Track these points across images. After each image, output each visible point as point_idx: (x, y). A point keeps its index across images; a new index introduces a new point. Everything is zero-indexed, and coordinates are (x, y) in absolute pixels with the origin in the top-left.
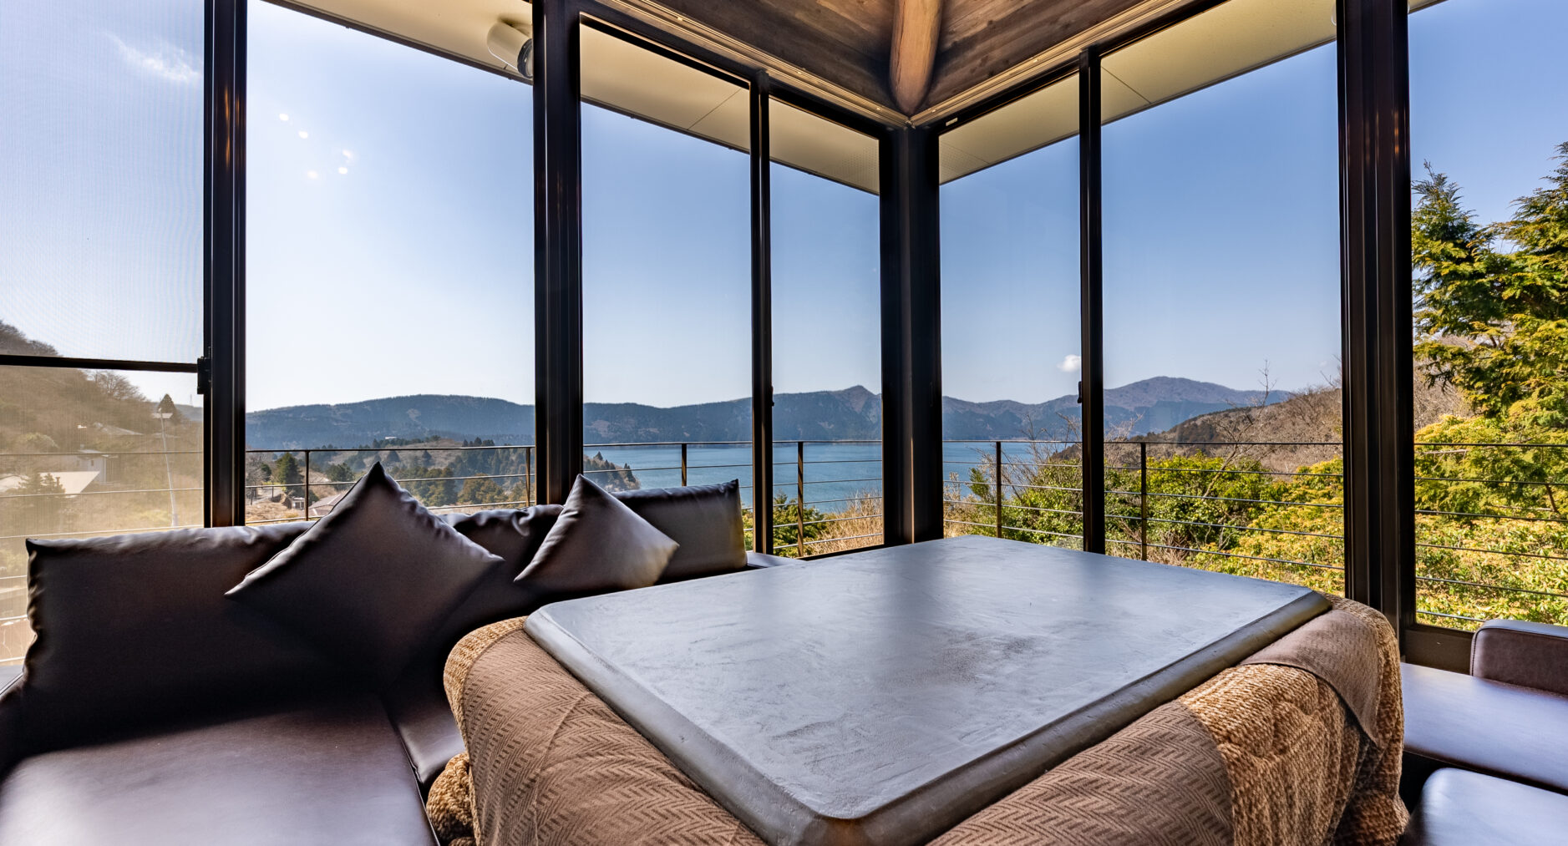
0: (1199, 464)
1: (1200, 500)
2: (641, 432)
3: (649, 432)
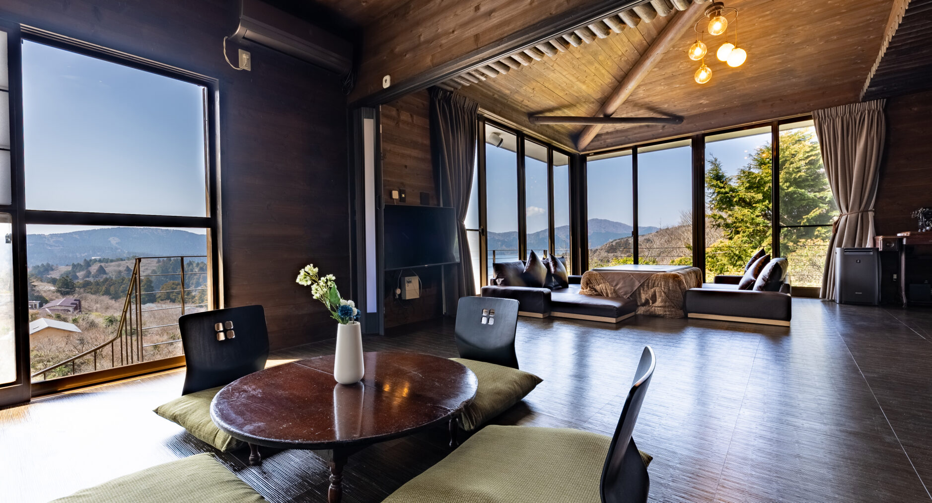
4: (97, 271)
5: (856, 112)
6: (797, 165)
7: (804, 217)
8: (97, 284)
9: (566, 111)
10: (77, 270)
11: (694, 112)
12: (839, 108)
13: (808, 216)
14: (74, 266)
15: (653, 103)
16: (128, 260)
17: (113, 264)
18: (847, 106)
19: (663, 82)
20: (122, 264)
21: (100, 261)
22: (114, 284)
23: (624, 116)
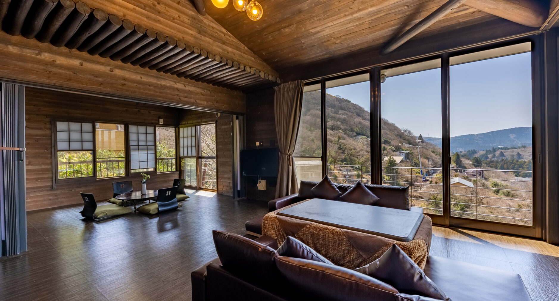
4: (499, 155)
8: (497, 162)
10: (488, 154)
14: (487, 151)
16: (519, 148)
17: (509, 150)
20: (515, 151)
21: (502, 149)
22: (507, 163)
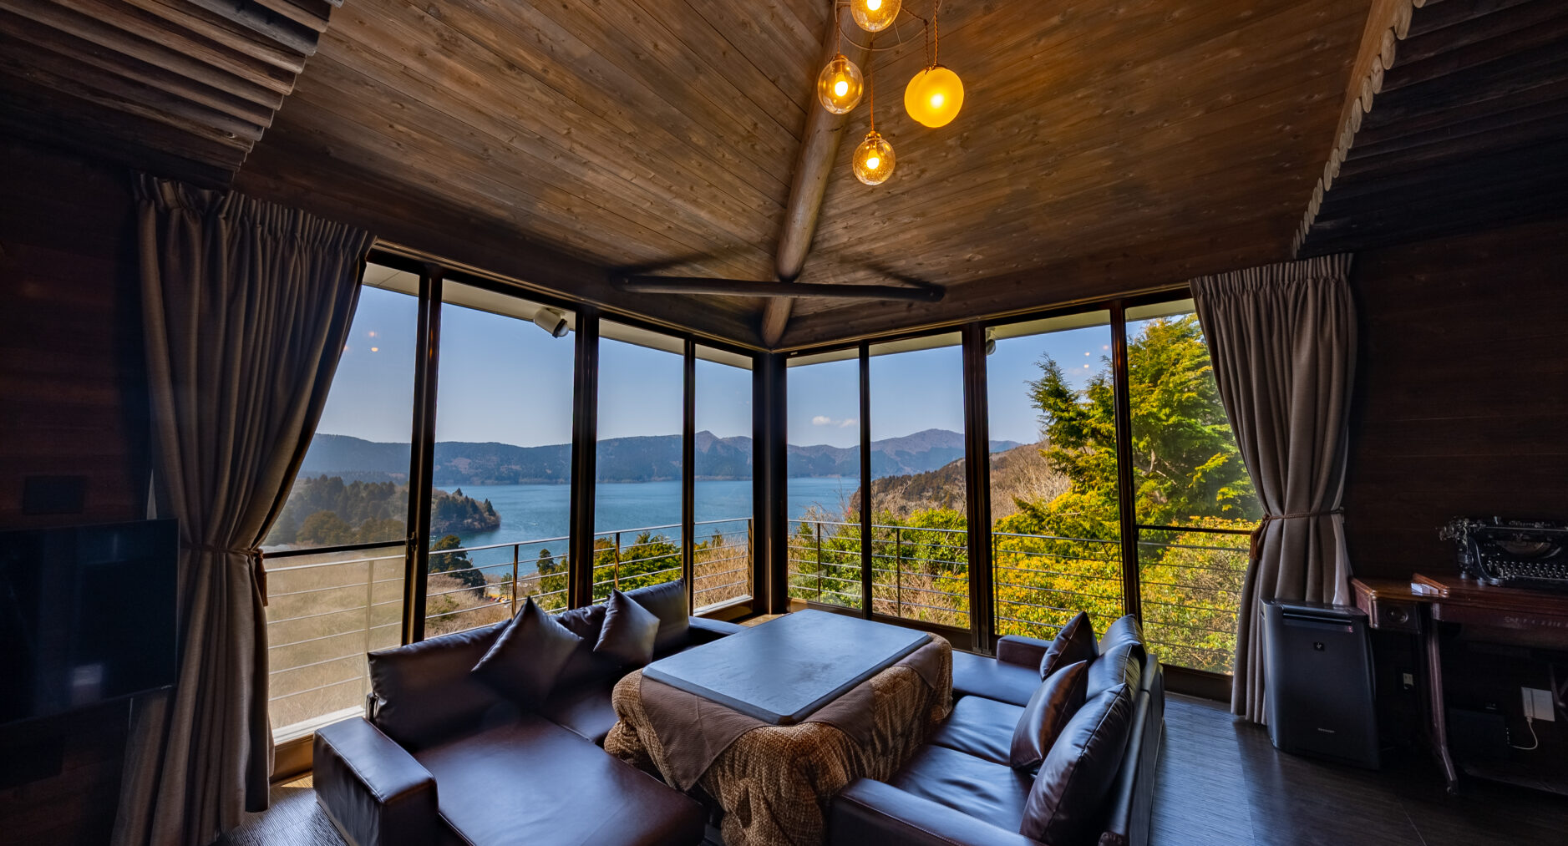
0: (944, 515)
1: (944, 540)
2: (503, 469)
3: (512, 469)
5: (1286, 282)
6: (1180, 378)
7: (1196, 468)
9: (697, 266)
11: (960, 278)
12: (1246, 273)
13: (1204, 467)
15: (876, 256)
18: (1265, 268)
19: (878, 210)
23: (832, 281)
